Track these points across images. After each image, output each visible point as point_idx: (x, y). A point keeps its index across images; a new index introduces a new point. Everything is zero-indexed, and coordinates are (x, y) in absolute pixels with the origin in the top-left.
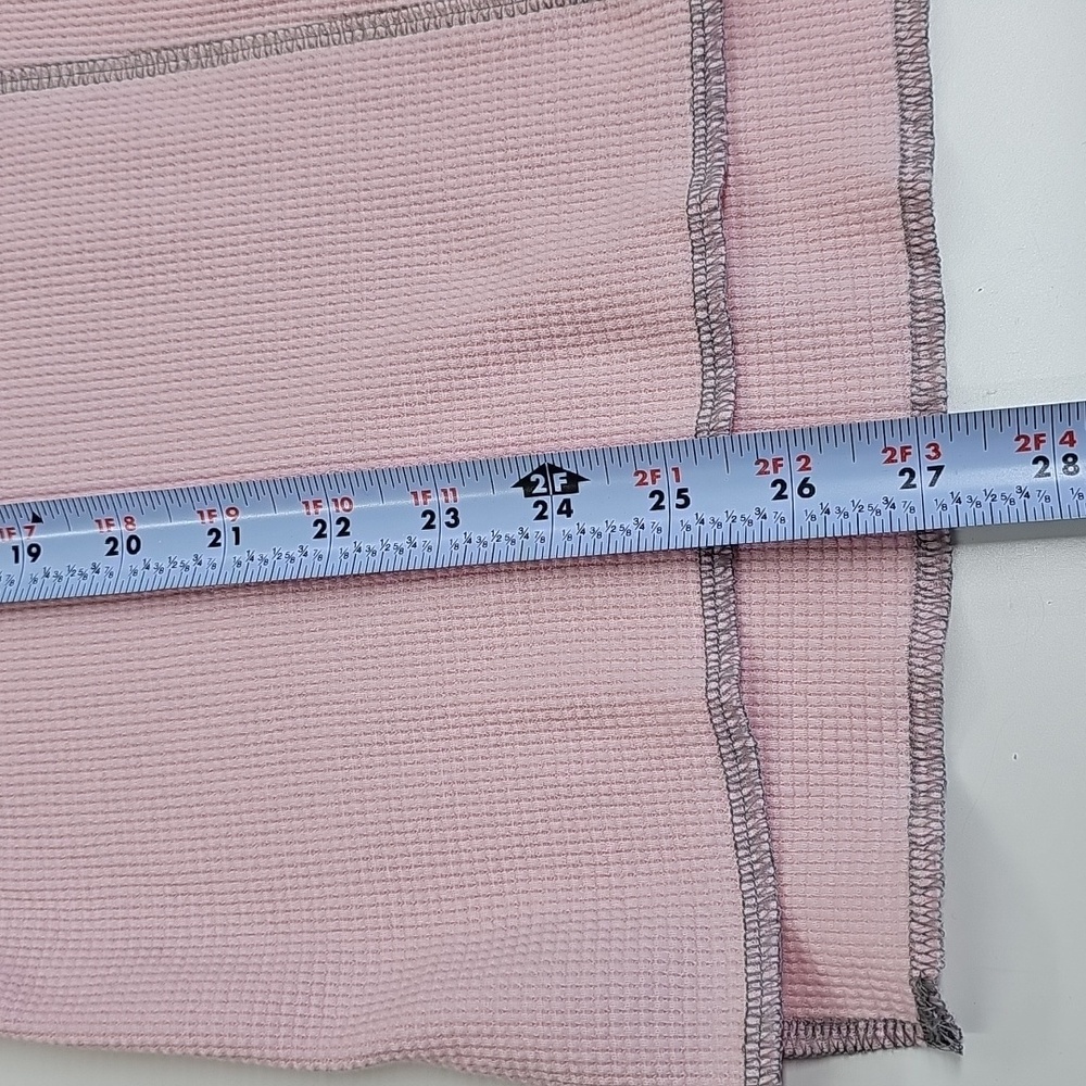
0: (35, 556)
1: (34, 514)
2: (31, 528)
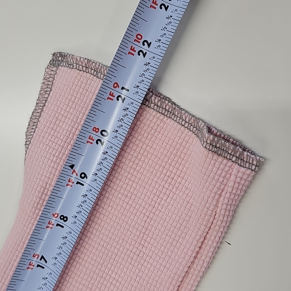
0: (86, 176)
1: (69, 166)
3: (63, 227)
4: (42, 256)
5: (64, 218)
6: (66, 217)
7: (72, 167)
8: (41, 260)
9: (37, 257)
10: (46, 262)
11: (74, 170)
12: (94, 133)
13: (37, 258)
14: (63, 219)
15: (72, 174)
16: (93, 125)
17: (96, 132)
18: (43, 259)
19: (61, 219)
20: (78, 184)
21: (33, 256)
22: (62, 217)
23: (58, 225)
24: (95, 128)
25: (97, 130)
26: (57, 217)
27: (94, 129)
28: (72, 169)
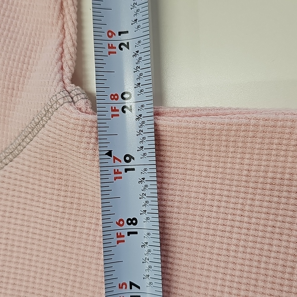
0: (131, 158)
1: (106, 154)
2: (115, 158)
3: (136, 233)
4: (130, 282)
5: (133, 221)
6: (135, 219)
7: (109, 153)
8: (131, 288)
9: (124, 286)
10: (139, 288)
11: (114, 156)
12: (114, 101)
13: (126, 288)
14: (132, 223)
15: (114, 162)
16: (109, 92)
17: (115, 100)
18: (133, 286)
19: (129, 224)
20: (128, 172)
21: (119, 288)
22: (129, 222)
23: (129, 234)
24: (112, 95)
25: (116, 97)
26: (123, 223)
27: (112, 97)
28: (111, 157)
